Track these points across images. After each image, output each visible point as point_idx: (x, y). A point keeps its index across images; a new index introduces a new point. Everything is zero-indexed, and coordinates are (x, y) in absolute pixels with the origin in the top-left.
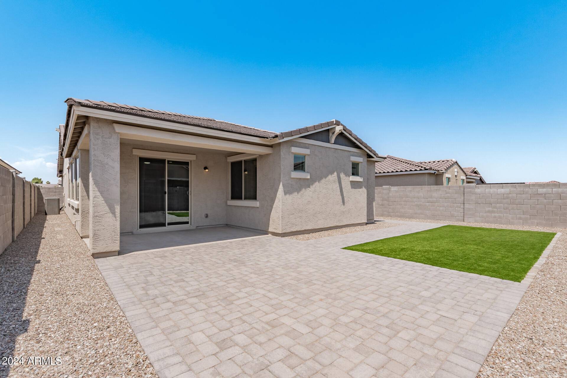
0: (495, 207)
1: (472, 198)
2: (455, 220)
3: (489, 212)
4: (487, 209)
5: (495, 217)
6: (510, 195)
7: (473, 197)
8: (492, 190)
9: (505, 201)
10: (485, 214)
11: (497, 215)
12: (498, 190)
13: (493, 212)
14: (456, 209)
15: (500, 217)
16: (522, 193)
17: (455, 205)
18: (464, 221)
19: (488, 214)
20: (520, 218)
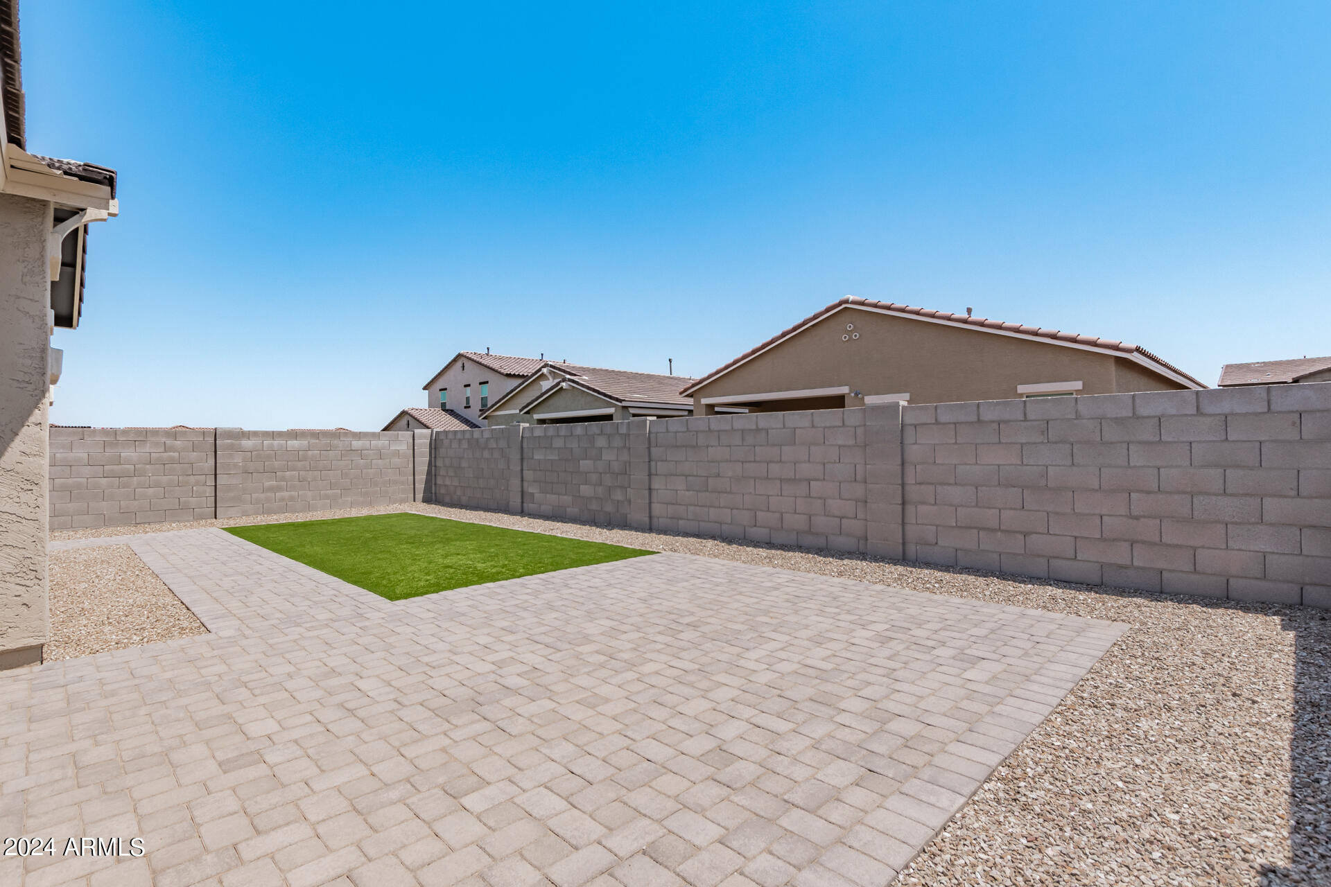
0: (283, 479)
1: (236, 461)
2: (192, 518)
3: (271, 489)
4: (267, 484)
5: (282, 499)
6: (310, 453)
7: (238, 459)
8: (276, 443)
9: (300, 464)
10: (262, 496)
11: (286, 494)
12: (289, 442)
13: (279, 489)
14: (194, 488)
15: (292, 499)
16: (329, 449)
17: (192, 479)
18: (216, 518)
19: (269, 494)
20: (327, 497)
